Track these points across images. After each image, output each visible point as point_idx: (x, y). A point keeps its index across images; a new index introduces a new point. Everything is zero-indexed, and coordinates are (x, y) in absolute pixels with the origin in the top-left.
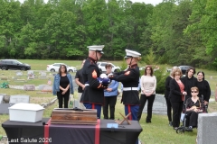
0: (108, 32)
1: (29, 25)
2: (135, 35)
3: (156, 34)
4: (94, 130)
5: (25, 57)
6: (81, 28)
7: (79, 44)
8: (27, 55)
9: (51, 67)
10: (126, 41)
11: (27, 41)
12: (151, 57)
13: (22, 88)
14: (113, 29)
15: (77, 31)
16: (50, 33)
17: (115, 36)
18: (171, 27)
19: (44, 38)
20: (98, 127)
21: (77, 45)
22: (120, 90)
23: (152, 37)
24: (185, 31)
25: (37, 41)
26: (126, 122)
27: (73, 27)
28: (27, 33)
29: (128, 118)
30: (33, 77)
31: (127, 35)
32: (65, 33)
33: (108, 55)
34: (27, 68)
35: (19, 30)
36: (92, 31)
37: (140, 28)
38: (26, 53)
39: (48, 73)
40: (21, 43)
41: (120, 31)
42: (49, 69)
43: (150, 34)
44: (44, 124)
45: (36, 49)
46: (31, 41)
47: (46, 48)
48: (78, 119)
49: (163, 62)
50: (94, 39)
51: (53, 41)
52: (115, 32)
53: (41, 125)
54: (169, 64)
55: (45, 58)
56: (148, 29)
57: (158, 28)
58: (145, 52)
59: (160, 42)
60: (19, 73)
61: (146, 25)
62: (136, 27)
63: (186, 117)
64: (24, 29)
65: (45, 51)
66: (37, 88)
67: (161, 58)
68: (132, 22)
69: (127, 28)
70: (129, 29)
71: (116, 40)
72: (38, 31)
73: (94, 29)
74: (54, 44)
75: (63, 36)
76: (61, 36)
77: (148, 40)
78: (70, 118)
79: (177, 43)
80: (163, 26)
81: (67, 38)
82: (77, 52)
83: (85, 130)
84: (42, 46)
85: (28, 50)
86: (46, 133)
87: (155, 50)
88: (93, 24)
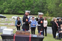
0: (33, 5)
1: (6, 2)
2: (42, 6)
3: (50, 6)
4: (29, 37)
5: (4, 14)
6: (23, 4)
7: (23, 9)
8: (5, 13)
9: (13, 17)
10: (39, 9)
11: (5, 8)
12: (47, 14)
13: (4, 24)
14: (34, 5)
15: (22, 5)
16: (13, 5)
17: (35, 7)
18: (55, 4)
19: (11, 7)
20: (30, 36)
21: (22, 10)
22: (37, 25)
23: (48, 7)
24: (60, 5)
25: (8, 8)
26: (39, 35)
27: (21, 4)
28: (5, 5)
29: (40, 34)
30: (7, 20)
31: (39, 6)
32: (18, 6)
33: (33, 13)
34: (5, 17)
35: (2, 4)
36: (27, 5)
37: (44, 4)
38: (4, 12)
39: (12, 19)
40: (3, 9)
41: (37, 5)
42: (12, 18)
43: (47, 6)
44: (14, 35)
45: (8, 11)
46: (6, 8)
47: (11, 10)
48: (24, 34)
49: (52, 16)
50: (28, 8)
51: (14, 8)
52: (35, 5)
53: (13, 35)
54: (53, 17)
55: (11, 14)
56: (47, 4)
57: (50, 4)
58: (45, 12)
59: (51, 9)
60: (2, 19)
61: (46, 3)
62: (42, 4)
63: (59, 34)
64: (4, 4)
65: (11, 12)
66: (9, 24)
67: (51, 15)
68: (41, 2)
69: (39, 4)
70: (40, 4)
71: (36, 8)
72: (9, 5)
73: (28, 4)
74: (14, 9)
75: (17, 6)
76: (16, 7)
77: (47, 8)
78: (22, 33)
79: (57, 10)
80: (52, 3)
81: (19, 7)
82: (22, 12)
83: (26, 37)
84: (10, 10)
85: (5, 11)
86: (14, 38)
87: (49, 12)
88: (28, 2)
